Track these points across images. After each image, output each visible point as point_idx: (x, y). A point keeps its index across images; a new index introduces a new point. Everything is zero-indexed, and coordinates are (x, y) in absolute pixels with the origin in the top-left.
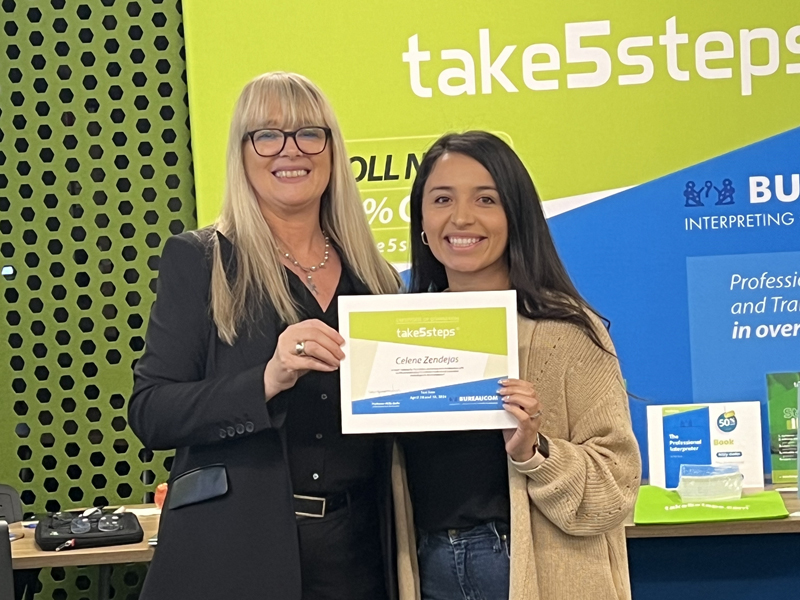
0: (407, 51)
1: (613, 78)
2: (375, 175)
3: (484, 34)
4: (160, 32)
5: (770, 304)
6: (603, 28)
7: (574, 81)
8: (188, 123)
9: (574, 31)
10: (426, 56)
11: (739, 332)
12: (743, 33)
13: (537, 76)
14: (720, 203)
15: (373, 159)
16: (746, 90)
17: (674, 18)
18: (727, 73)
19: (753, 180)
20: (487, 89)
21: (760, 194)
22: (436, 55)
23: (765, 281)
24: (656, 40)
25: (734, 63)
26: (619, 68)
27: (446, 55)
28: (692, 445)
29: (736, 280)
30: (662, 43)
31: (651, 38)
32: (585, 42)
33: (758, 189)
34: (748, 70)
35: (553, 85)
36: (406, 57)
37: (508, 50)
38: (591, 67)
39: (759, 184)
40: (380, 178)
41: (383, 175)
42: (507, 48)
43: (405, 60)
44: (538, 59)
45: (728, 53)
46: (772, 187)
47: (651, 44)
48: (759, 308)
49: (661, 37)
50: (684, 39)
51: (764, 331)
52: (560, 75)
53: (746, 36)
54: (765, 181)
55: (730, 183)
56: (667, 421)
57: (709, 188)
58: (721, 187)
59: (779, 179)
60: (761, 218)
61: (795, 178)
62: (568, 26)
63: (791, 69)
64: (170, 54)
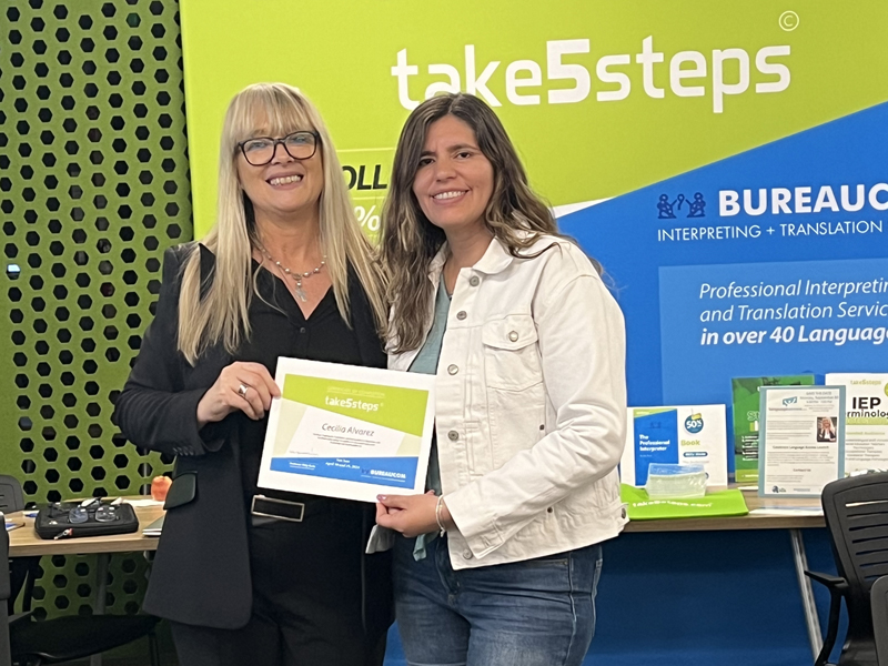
0: (396, 65)
1: (593, 94)
2: (364, 184)
3: (470, 50)
4: (159, 42)
5: (737, 312)
6: (582, 46)
7: (555, 97)
8: (185, 131)
9: (555, 49)
10: (414, 70)
11: (707, 338)
12: (716, 53)
14: (691, 215)
15: (362, 168)
16: (718, 108)
17: (650, 37)
18: (700, 91)
19: (723, 194)
21: (729, 208)
22: (423, 70)
23: (732, 290)
24: (633, 59)
25: (707, 82)
26: (597, 85)
27: (434, 69)
28: (660, 446)
29: (705, 289)
30: (638, 61)
31: (628, 56)
32: (566, 59)
33: (727, 202)
34: (719, 88)
35: (535, 100)
36: (395, 71)
37: (493, 66)
38: (571, 84)
39: (729, 198)
40: (369, 187)
41: (372, 184)
42: (491, 63)
43: (393, 74)
44: (521, 74)
45: (701, 72)
46: (740, 201)
47: (628, 62)
48: (727, 316)
49: (638, 56)
50: (660, 57)
51: (731, 338)
52: (541, 91)
53: (718, 56)
54: (735, 195)
55: (701, 196)
56: (637, 421)
57: (681, 201)
58: (692, 200)
59: (747, 194)
60: (730, 230)
61: (763, 193)
62: (550, 44)
63: (761, 88)
64: (168, 64)
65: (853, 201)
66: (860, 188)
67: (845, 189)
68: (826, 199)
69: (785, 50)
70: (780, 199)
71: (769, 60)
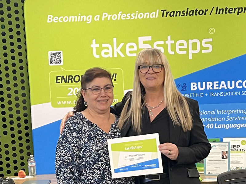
0: (92, 44)
3: (115, 39)
6: (149, 38)
8: (27, 64)
9: (141, 39)
10: (98, 46)
12: (190, 41)
13: (130, 52)
14: (182, 90)
16: (190, 57)
17: (170, 36)
18: (185, 52)
19: (192, 84)
20: (115, 56)
21: (194, 88)
22: (101, 45)
24: (165, 42)
25: (187, 50)
27: (104, 45)
30: (166, 43)
31: (163, 42)
32: (144, 42)
33: (193, 86)
34: (191, 51)
35: (135, 55)
36: (92, 46)
37: (122, 44)
44: (131, 47)
45: (185, 46)
46: (197, 86)
49: (166, 41)
50: (173, 42)
52: (137, 52)
54: (195, 84)
57: (179, 86)
58: (183, 86)
59: (199, 83)
60: (194, 95)
61: (204, 83)
62: (139, 38)
63: (203, 51)
64: (21, 43)
65: (231, 86)
66: (233, 82)
67: (229, 82)
68: (223, 85)
69: (211, 40)
70: (209, 85)
71: (206, 43)
